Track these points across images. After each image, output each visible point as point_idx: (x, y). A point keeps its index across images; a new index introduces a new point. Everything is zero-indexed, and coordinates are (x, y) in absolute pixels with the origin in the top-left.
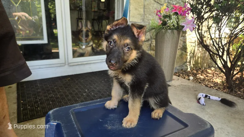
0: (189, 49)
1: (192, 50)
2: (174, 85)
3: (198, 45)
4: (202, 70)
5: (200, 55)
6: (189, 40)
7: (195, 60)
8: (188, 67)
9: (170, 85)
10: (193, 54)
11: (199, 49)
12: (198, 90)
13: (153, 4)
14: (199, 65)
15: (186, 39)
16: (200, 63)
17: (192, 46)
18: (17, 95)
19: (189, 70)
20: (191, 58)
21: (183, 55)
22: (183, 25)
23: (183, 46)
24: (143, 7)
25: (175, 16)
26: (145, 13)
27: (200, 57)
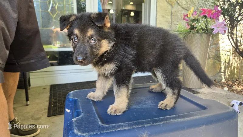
0: (223, 58)
1: (227, 59)
2: (204, 93)
3: (233, 53)
4: (239, 82)
5: (236, 65)
6: (223, 48)
7: (231, 70)
8: (222, 77)
9: (200, 92)
10: (229, 63)
11: (235, 59)
12: (231, 98)
13: (181, 11)
14: (236, 76)
15: (219, 47)
16: (237, 74)
17: (227, 55)
18: (49, 95)
19: (223, 80)
20: (225, 68)
21: (216, 64)
22: (213, 28)
23: (215, 54)
24: (171, 14)
25: (203, 19)
26: (173, 20)
27: (236, 67)
